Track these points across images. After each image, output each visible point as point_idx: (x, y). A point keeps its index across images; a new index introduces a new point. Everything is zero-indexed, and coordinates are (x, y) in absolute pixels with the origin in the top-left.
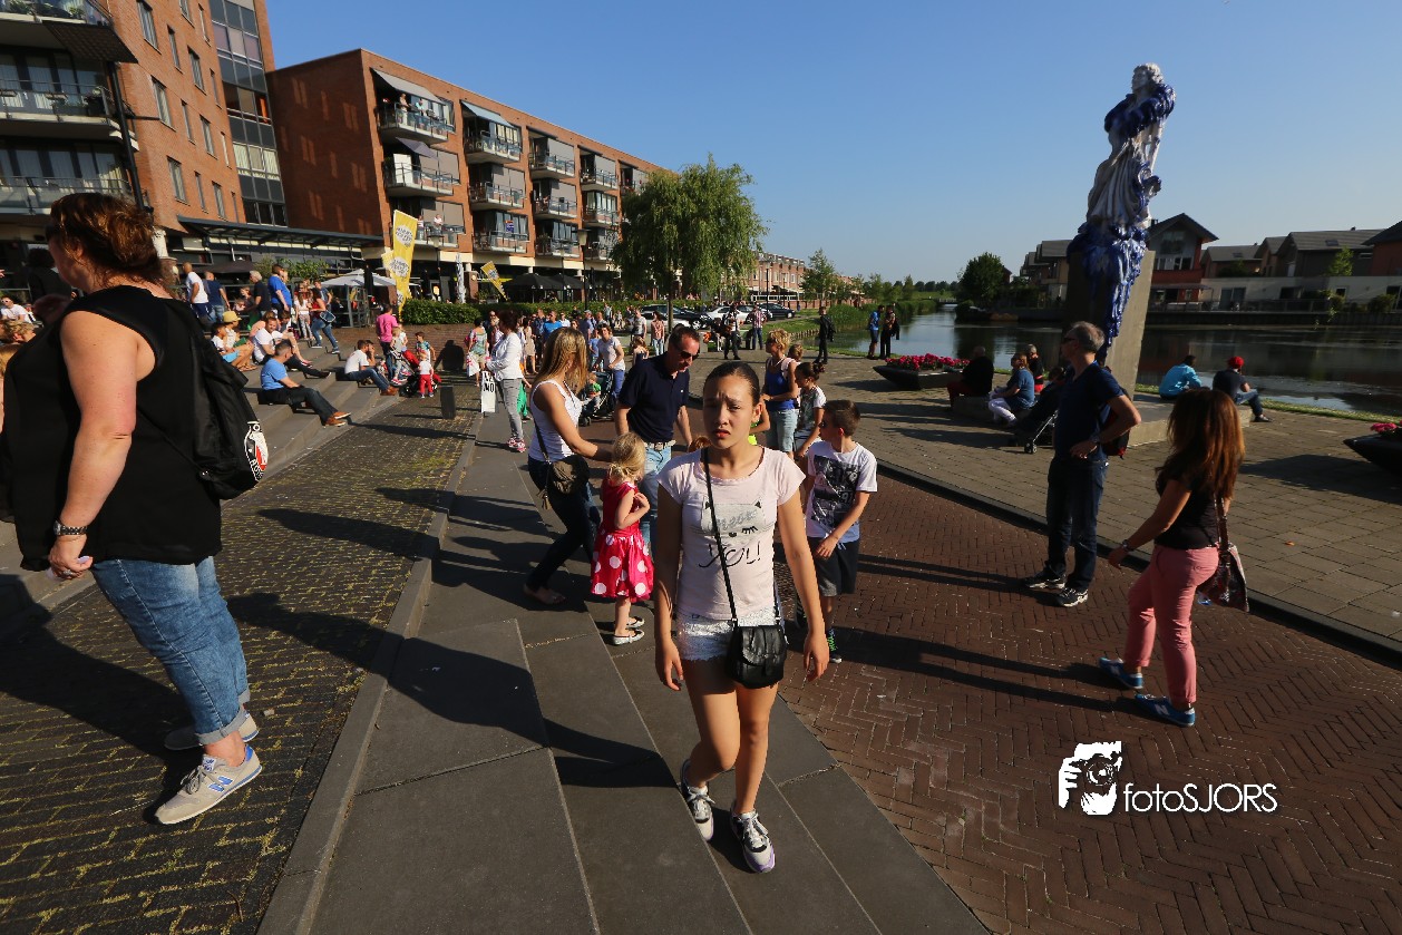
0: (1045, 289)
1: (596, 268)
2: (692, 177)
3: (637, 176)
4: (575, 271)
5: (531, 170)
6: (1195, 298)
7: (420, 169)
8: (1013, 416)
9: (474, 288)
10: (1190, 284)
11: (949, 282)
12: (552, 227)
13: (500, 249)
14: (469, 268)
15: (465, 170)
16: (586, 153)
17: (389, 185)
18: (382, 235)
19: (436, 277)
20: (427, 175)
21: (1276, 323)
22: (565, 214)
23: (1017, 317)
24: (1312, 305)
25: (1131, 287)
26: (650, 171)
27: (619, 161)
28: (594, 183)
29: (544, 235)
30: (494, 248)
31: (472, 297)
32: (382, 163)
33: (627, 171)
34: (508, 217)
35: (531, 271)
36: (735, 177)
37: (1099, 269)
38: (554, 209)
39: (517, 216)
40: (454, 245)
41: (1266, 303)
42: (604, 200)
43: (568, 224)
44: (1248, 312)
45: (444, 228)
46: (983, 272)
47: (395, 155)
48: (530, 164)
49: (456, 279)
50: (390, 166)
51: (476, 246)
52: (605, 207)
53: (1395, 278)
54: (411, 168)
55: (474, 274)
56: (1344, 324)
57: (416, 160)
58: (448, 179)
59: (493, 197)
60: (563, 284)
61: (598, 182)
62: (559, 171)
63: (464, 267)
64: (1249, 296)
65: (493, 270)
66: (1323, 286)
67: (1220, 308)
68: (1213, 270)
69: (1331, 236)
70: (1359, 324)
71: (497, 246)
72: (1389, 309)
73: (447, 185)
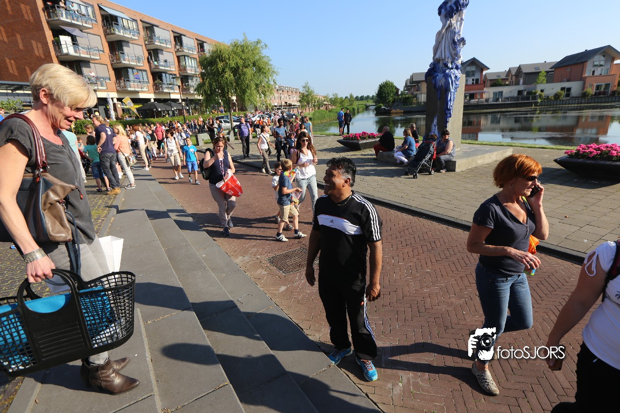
0: (416, 96)
1: (190, 98)
2: (236, 45)
3: (206, 47)
4: (178, 100)
5: (146, 45)
6: (482, 97)
7: (78, 45)
8: (406, 160)
9: (120, 113)
10: (479, 91)
11: (371, 96)
12: (162, 76)
13: (133, 89)
14: (115, 101)
15: (106, 45)
16: (176, 35)
17: (59, 54)
20: (83, 48)
21: (517, 107)
22: (169, 69)
23: (403, 111)
24: (531, 99)
25: (456, 93)
26: (214, 44)
27: (196, 39)
28: (183, 51)
29: (158, 81)
30: (129, 89)
31: (120, 117)
32: (53, 41)
33: (201, 45)
34: (135, 71)
35: (152, 101)
36: (259, 46)
37: (441, 85)
38: (162, 66)
39: (141, 70)
40: (105, 88)
41: (512, 98)
42: (190, 60)
43: (171, 74)
44: (505, 102)
45: (97, 78)
46: (385, 91)
47: (60, 36)
48: (145, 41)
49: (108, 107)
50: (58, 43)
51: (118, 88)
52: (190, 64)
53: (563, 83)
54: (71, 44)
55: (119, 104)
56: (545, 106)
57: (74, 39)
58: (97, 50)
59: (124, 60)
60: (172, 107)
61: (185, 51)
62: (162, 45)
63: (113, 100)
64: (505, 95)
65: (130, 101)
66: (535, 88)
67: (493, 101)
68: (488, 83)
69: (536, 66)
70: (550, 105)
71: (130, 87)
72: (562, 98)
73: (96, 53)
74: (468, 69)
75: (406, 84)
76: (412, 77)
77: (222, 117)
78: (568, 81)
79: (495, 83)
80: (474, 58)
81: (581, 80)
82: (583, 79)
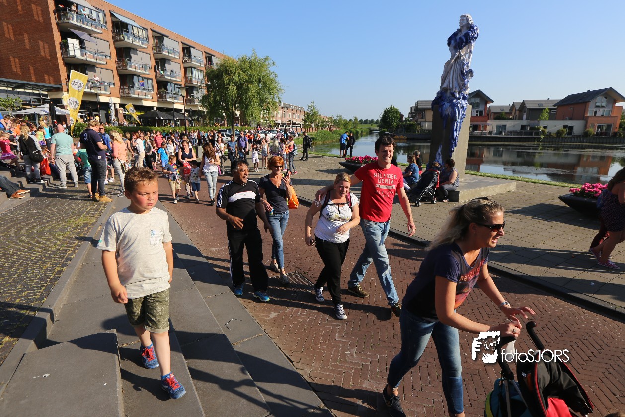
0: (420, 124)
1: (193, 109)
2: (244, 61)
3: (214, 59)
4: (181, 110)
5: (154, 54)
6: (485, 129)
7: (85, 48)
9: (121, 117)
10: (483, 123)
11: (375, 120)
12: (167, 85)
13: (137, 96)
14: (118, 106)
15: (114, 51)
16: (185, 46)
17: (65, 56)
18: (61, 85)
19: (97, 110)
20: (90, 52)
21: (519, 141)
22: (175, 79)
23: (406, 137)
24: (533, 134)
25: (462, 123)
26: (222, 57)
27: (205, 52)
28: (191, 63)
29: (162, 90)
30: (133, 96)
32: (60, 43)
33: (209, 58)
34: (140, 78)
35: (155, 109)
36: (267, 63)
37: (447, 114)
38: (168, 75)
39: (147, 78)
40: (108, 93)
41: (515, 132)
42: (197, 72)
43: (177, 85)
44: (508, 136)
45: (102, 83)
46: (390, 117)
47: (68, 39)
48: (153, 50)
49: (109, 112)
50: (65, 45)
51: (122, 94)
52: (197, 76)
53: (566, 121)
54: (79, 47)
55: (121, 110)
56: (547, 142)
57: (82, 43)
58: (103, 55)
59: (131, 67)
60: (174, 117)
61: (193, 62)
62: (170, 55)
63: (115, 105)
64: (508, 129)
65: (132, 108)
66: (538, 124)
67: (496, 134)
68: (492, 116)
69: (540, 102)
70: (552, 142)
71: (134, 94)
72: (564, 135)
73: (102, 58)
74: (473, 100)
75: (411, 111)
76: (417, 104)
77: (225, 131)
78: (571, 119)
79: (499, 116)
80: (479, 91)
81: (583, 120)
82: (585, 119)
